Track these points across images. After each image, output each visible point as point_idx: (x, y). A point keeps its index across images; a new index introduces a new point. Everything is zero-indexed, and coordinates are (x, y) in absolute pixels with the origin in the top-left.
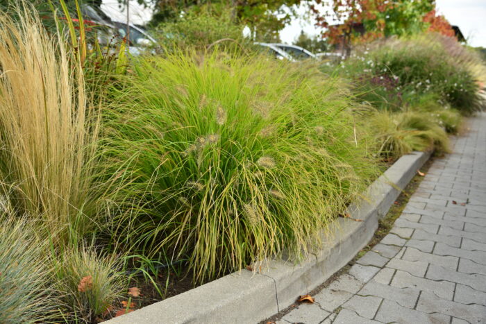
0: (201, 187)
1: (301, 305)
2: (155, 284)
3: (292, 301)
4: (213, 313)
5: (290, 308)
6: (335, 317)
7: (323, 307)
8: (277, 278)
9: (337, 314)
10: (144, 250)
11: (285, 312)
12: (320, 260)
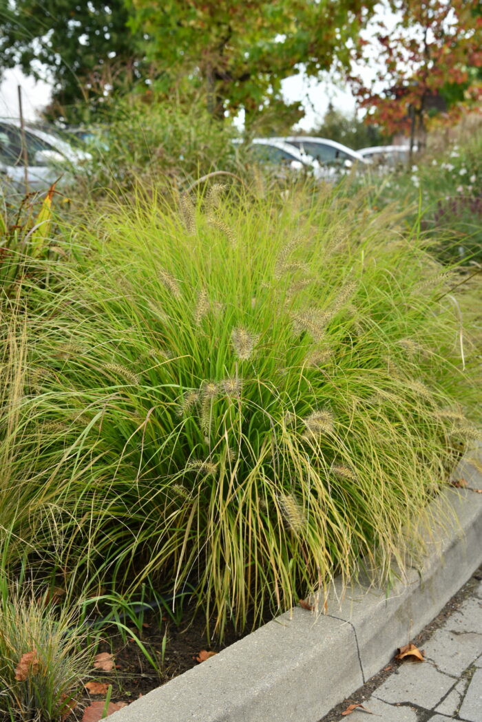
0: (212, 468)
1: (402, 666)
2: (139, 643)
3: (385, 659)
4: (255, 702)
5: (384, 674)
6: (467, 686)
7: (441, 667)
8: (356, 621)
9: (469, 680)
10: (114, 582)
11: (376, 682)
12: (425, 578)
